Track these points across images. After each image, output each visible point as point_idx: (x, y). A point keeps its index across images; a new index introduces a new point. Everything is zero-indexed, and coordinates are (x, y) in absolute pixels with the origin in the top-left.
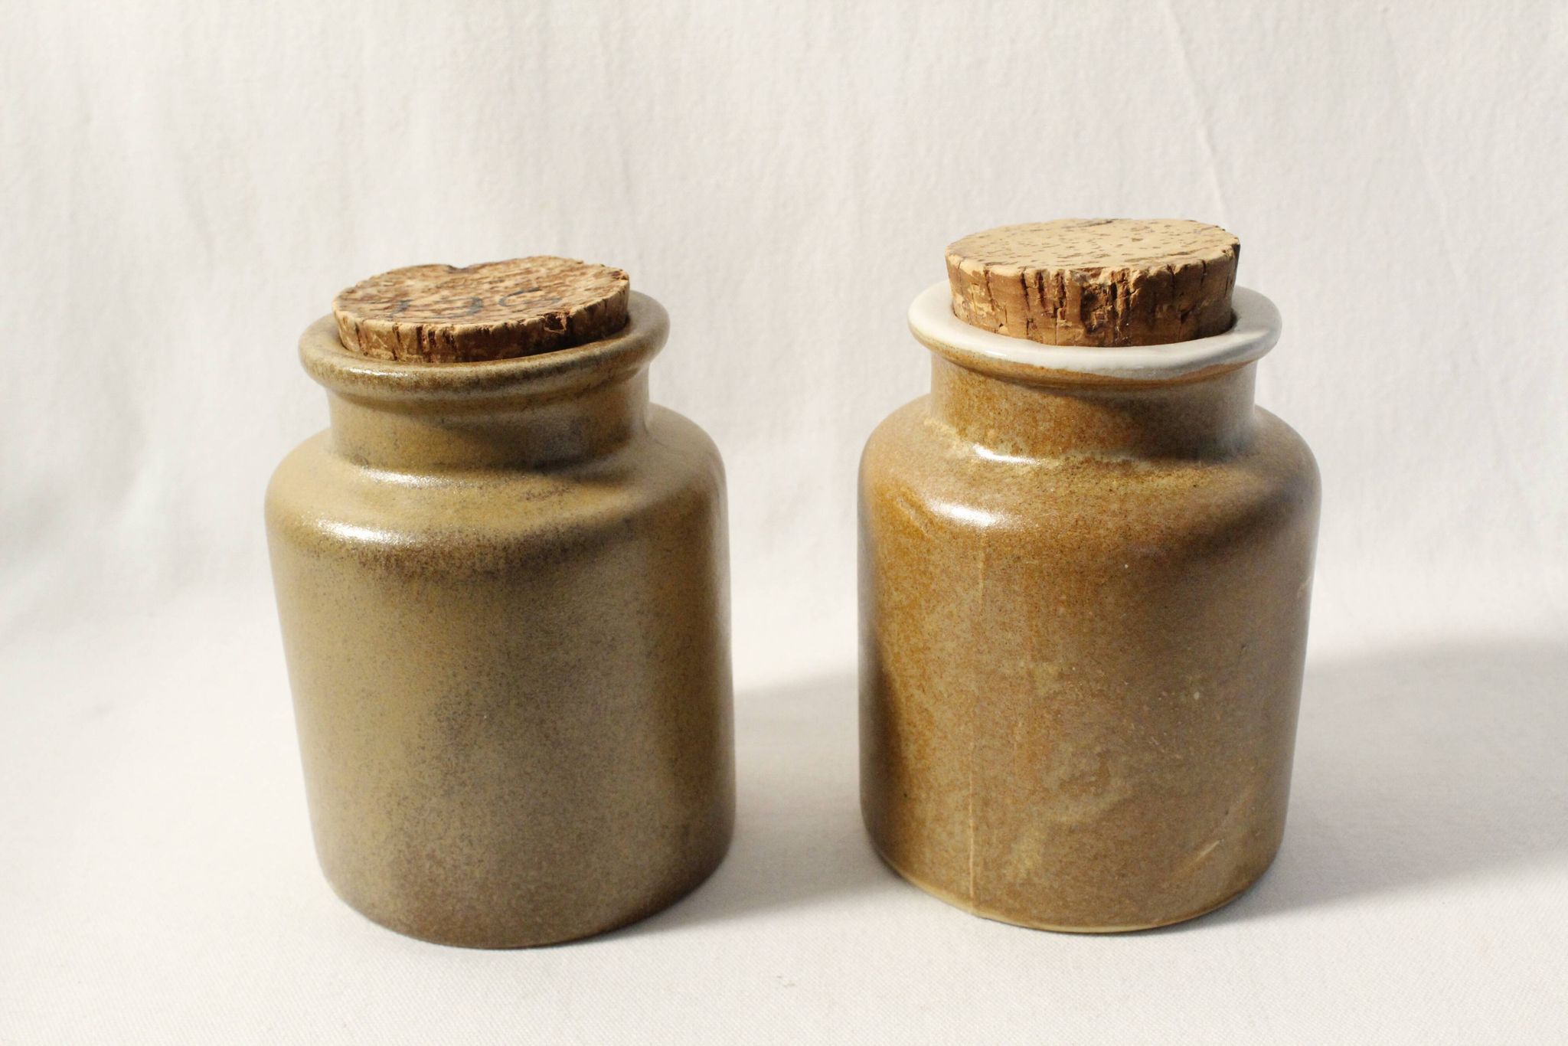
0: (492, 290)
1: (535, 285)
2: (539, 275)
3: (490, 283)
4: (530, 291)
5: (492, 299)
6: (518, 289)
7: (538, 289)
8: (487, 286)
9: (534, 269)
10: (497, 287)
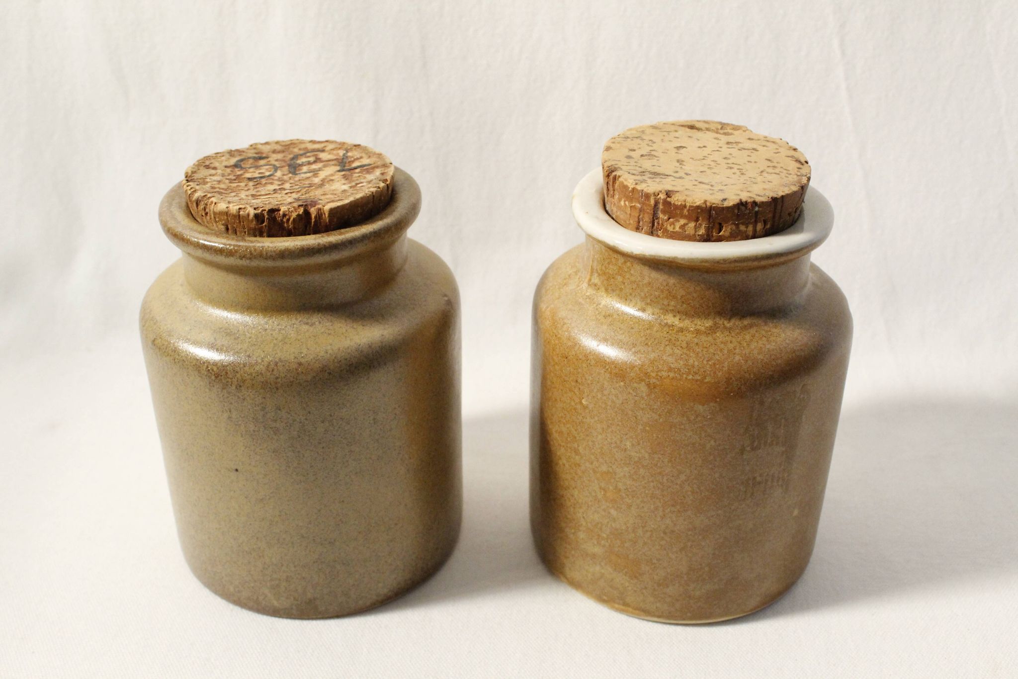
0: (282, 181)
1: (251, 184)
2: (248, 193)
3: (284, 189)
4: (255, 178)
5: (283, 173)
6: (264, 181)
7: (250, 179)
8: (287, 186)
9: (250, 198)
10: (279, 185)
